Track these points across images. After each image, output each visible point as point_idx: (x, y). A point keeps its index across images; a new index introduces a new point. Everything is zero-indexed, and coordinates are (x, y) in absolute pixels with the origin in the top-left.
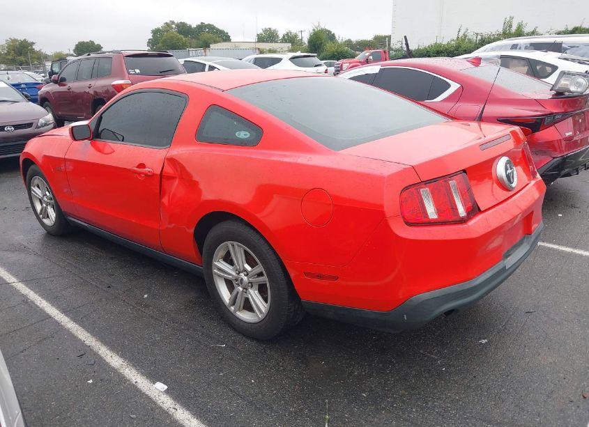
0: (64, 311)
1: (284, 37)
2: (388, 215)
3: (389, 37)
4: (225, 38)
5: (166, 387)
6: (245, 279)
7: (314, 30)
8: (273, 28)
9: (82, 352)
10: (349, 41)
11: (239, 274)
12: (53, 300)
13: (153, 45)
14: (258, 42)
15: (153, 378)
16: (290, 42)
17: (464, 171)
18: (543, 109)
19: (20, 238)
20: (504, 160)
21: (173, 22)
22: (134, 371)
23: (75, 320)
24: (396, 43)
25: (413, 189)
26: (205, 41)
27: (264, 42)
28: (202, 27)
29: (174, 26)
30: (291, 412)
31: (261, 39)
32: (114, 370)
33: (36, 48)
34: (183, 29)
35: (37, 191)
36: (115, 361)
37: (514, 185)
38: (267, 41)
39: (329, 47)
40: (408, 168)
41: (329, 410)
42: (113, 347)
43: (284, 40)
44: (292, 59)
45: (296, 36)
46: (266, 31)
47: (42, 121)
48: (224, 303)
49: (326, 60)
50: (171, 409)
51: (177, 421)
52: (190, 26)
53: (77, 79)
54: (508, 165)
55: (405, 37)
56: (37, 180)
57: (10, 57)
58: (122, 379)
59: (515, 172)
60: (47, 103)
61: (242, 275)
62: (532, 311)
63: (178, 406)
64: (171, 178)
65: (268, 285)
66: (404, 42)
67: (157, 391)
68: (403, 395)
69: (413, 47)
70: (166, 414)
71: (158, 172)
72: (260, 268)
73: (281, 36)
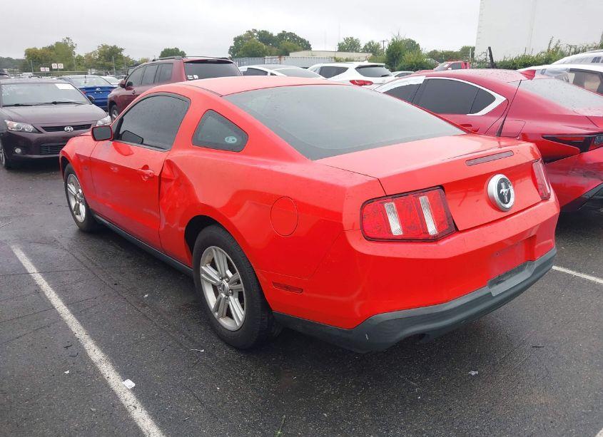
0: (67, 304)
1: (366, 46)
2: (346, 228)
3: (473, 49)
4: (306, 46)
5: (134, 385)
6: (227, 285)
7: (393, 40)
8: (355, 38)
9: (70, 344)
10: (435, 52)
11: (222, 280)
12: (62, 291)
13: (234, 52)
14: (338, 51)
15: (125, 375)
16: (372, 52)
17: (442, 187)
18: (595, 127)
19: (53, 232)
20: (498, 177)
21: (255, 31)
22: (110, 367)
23: (74, 313)
24: (480, 54)
25: (376, 203)
26: (285, 49)
27: (345, 51)
28: (283, 36)
29: (255, 34)
30: (244, 424)
31: (342, 48)
32: (93, 364)
33: (125, 54)
34: (265, 37)
35: (72, 188)
36: (95, 354)
37: (508, 206)
38: (348, 51)
39: (408, 57)
40: (373, 181)
41: (284, 425)
42: (99, 342)
43: (366, 50)
44: (359, 68)
45: (378, 46)
46: (347, 40)
47: (100, 123)
48: (209, 309)
49: (404, 70)
50: (131, 407)
51: (132, 419)
52: (272, 34)
53: (141, 84)
54: (503, 184)
55: (490, 48)
56: (72, 178)
57: (101, 62)
58: (97, 372)
59: (512, 192)
60: (115, 106)
61: (224, 282)
62: (540, 345)
63: (138, 405)
64: (169, 180)
65: (244, 293)
66: (488, 54)
67: (124, 388)
68: (366, 420)
69: (497, 59)
70: (124, 410)
71: (157, 174)
72: (238, 275)
73: (362, 46)
